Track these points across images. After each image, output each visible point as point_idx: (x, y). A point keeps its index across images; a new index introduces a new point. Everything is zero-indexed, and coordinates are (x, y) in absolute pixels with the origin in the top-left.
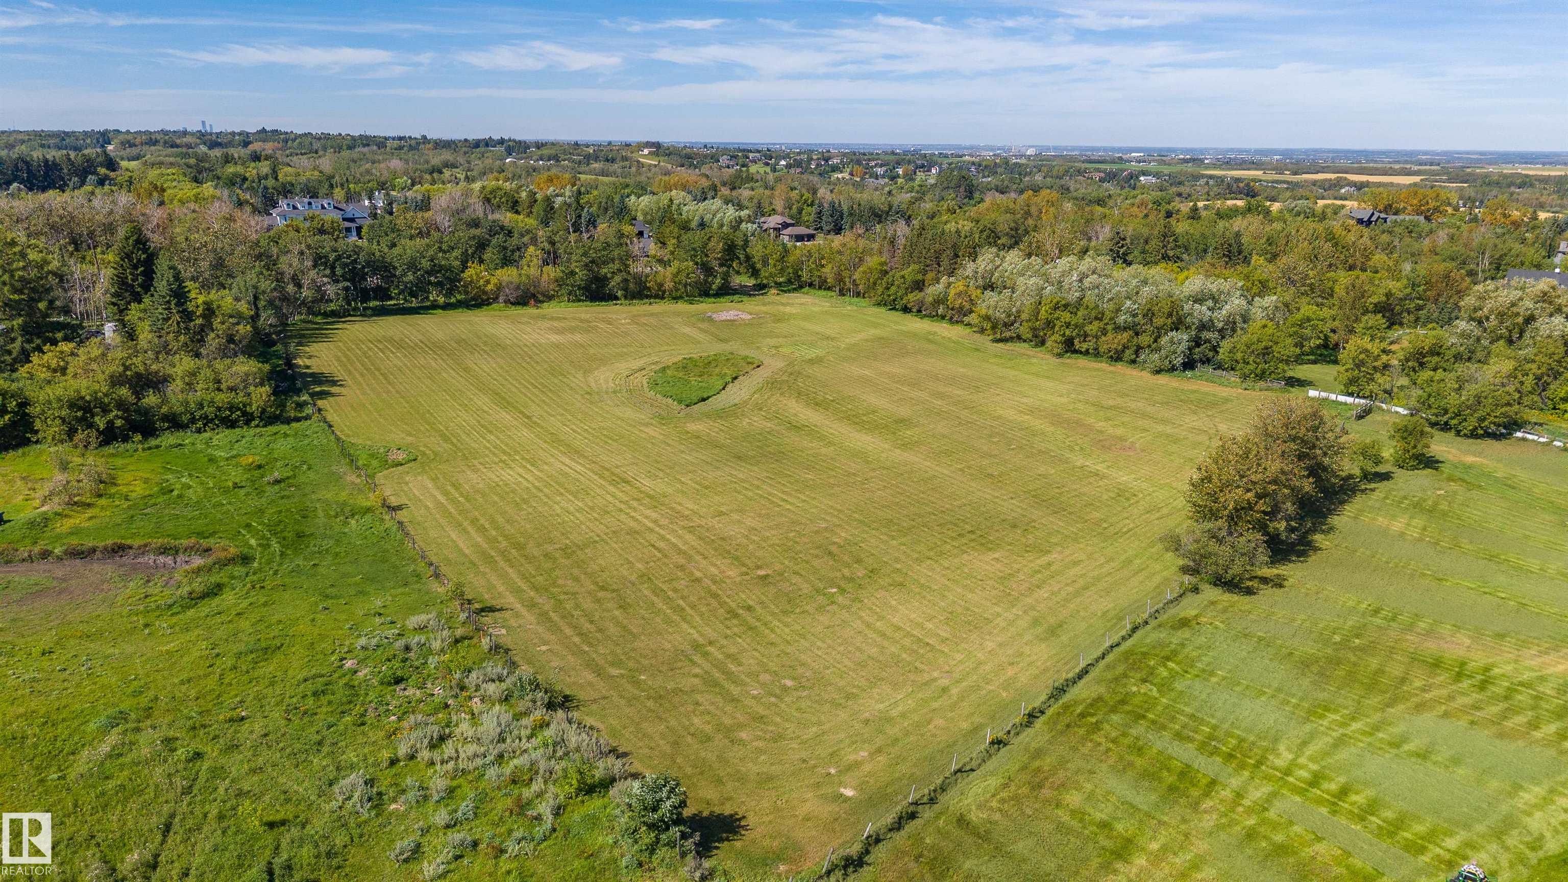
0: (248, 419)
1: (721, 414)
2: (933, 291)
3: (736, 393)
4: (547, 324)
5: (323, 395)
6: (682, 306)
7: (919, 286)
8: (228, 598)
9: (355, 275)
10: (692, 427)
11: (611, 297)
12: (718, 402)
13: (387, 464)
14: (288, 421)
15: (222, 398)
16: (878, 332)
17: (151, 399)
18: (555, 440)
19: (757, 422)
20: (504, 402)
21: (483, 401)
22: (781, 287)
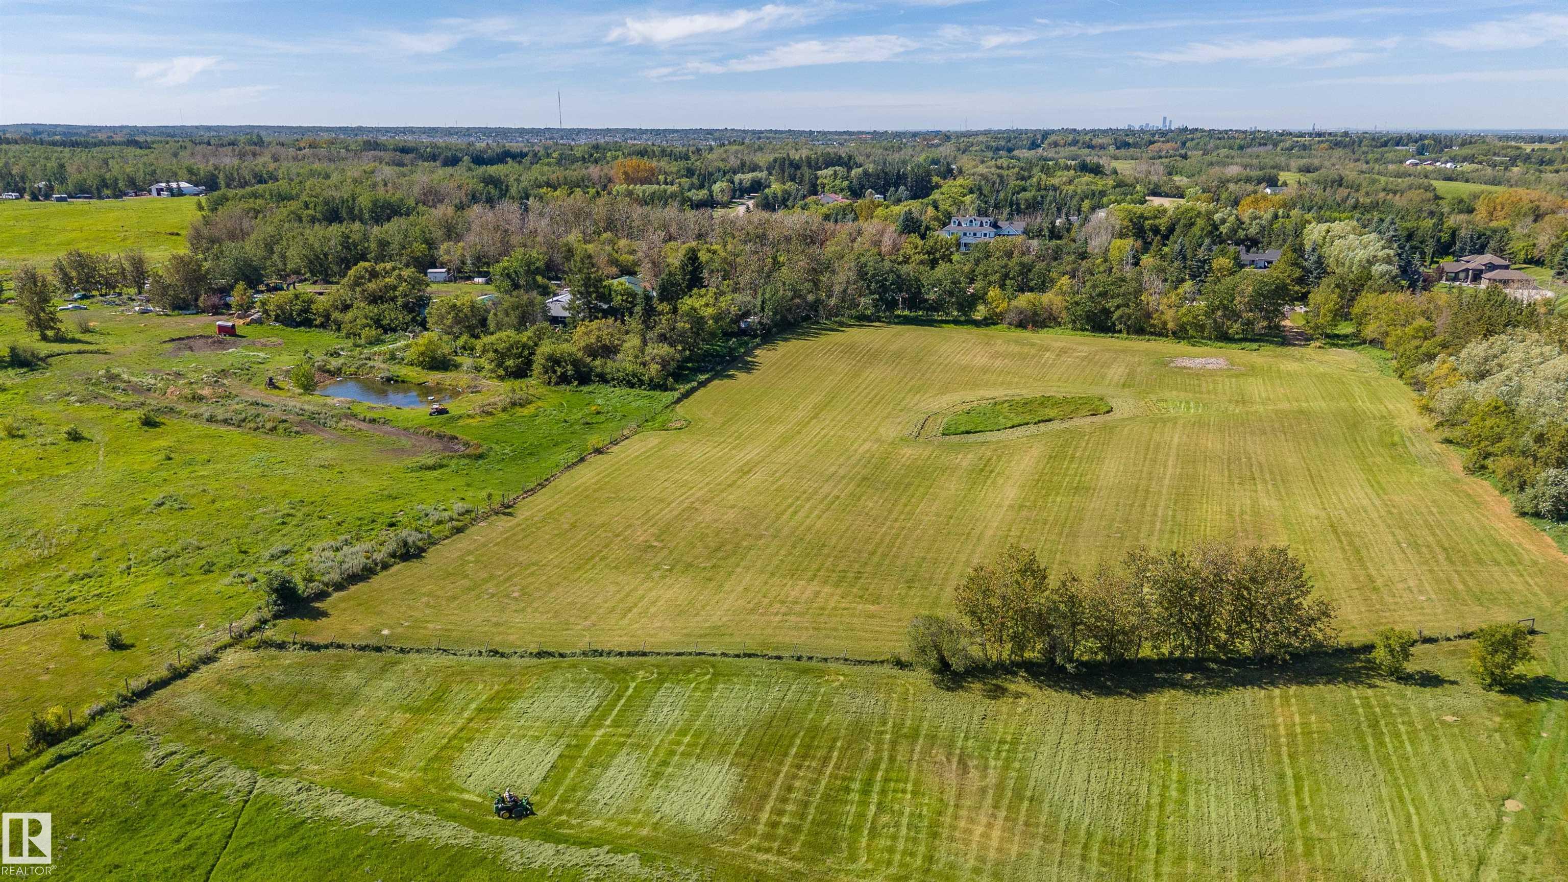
2: (1428, 365)
5: (724, 376)
7: (1427, 358)
13: (660, 428)
14: (666, 390)
17: (598, 363)
19: (964, 460)
22: (1334, 340)
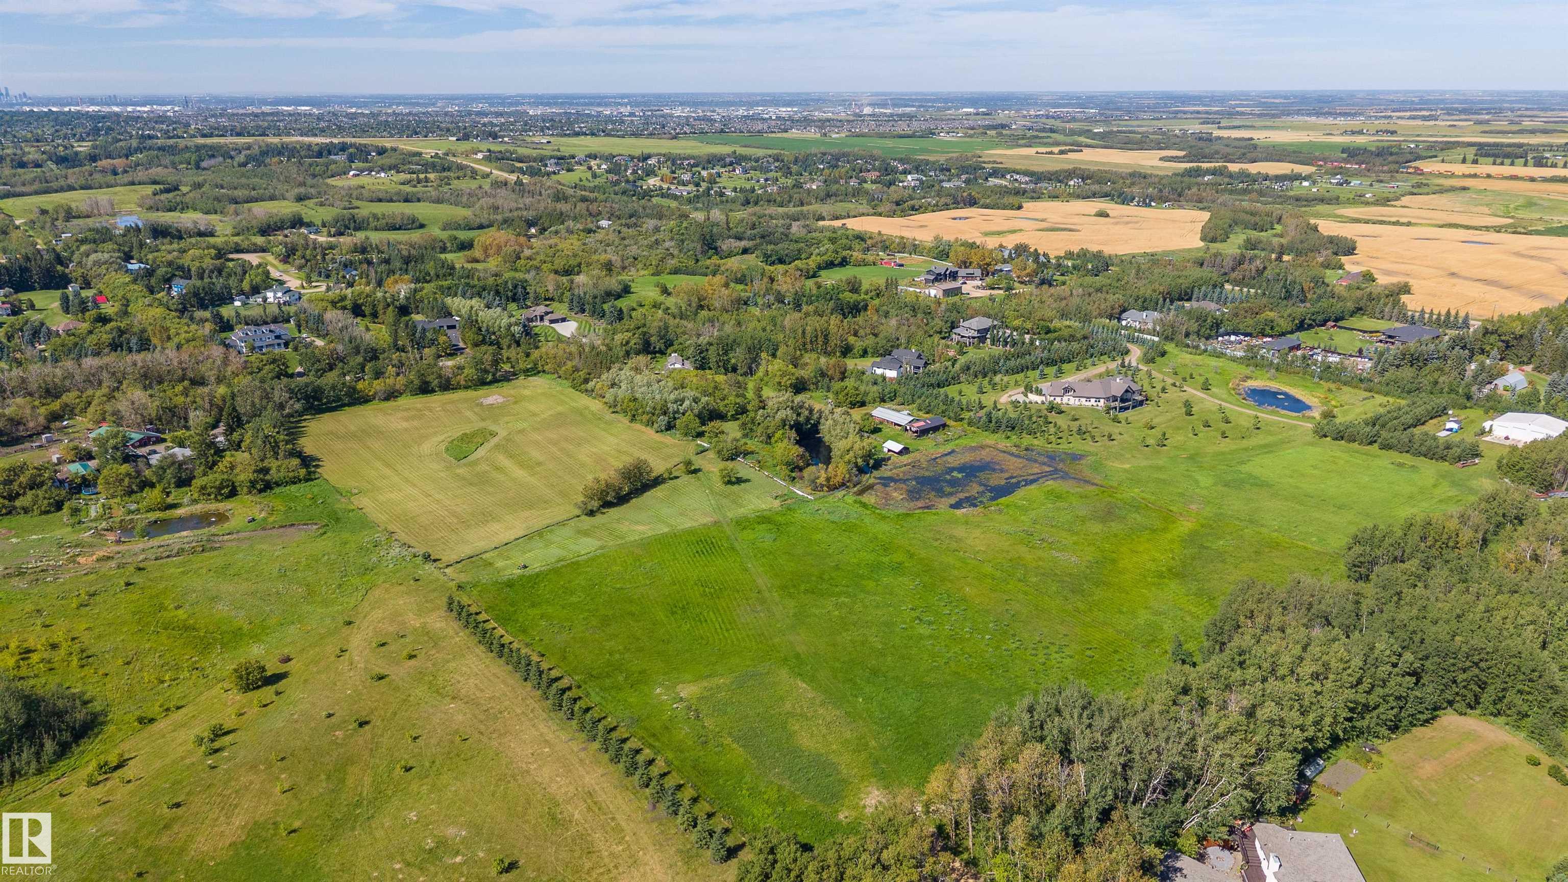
0: (300, 481)
1: (471, 464)
2: (590, 385)
3: (481, 452)
4: (399, 415)
5: (317, 466)
6: (470, 393)
7: (586, 381)
8: (329, 534)
9: (307, 398)
10: (460, 471)
11: (433, 391)
12: (472, 458)
13: (353, 495)
14: (312, 480)
15: (291, 474)
16: (560, 409)
17: (268, 477)
18: (407, 481)
19: (484, 467)
20: (388, 465)
21: (378, 464)
22: (528, 372)
